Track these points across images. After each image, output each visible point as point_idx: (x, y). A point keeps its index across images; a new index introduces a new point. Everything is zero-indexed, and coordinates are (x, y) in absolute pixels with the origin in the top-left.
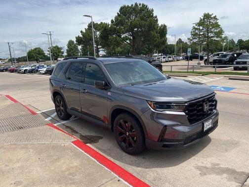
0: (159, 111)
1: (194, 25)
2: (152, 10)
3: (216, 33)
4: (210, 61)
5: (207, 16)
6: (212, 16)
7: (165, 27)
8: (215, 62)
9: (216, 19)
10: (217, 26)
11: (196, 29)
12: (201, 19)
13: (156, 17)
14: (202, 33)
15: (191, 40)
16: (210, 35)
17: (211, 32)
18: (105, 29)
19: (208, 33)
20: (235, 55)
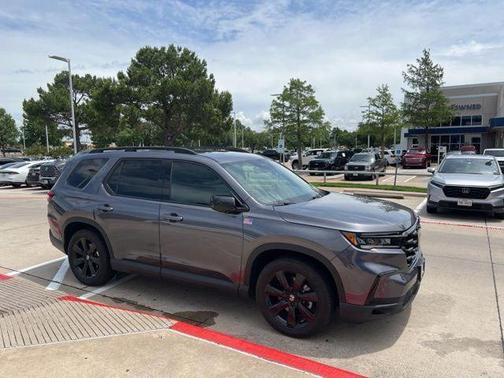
0: (365, 249)
1: (275, 98)
2: (205, 63)
3: (311, 116)
4: (303, 163)
5: (296, 85)
6: (305, 85)
7: (228, 96)
8: (312, 165)
9: (311, 90)
10: (313, 103)
11: (279, 105)
12: (286, 90)
13: (212, 76)
14: (288, 114)
15: (270, 125)
16: (303, 117)
17: (304, 113)
18: (107, 90)
19: (298, 113)
20: (344, 155)
